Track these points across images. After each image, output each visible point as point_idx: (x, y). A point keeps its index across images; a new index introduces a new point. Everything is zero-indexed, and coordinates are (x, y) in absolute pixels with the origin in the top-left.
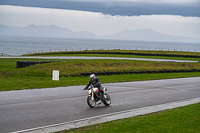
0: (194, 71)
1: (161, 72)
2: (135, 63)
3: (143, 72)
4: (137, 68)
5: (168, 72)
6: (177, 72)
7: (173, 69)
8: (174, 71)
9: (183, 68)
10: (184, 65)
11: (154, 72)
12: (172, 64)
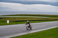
0: (48, 20)
1: (39, 20)
2: (31, 18)
3: (33, 21)
4: (32, 19)
5: (41, 20)
6: (43, 20)
7: (42, 19)
8: (42, 20)
9: (45, 19)
10: (45, 18)
11: (37, 20)
12: (42, 18)
